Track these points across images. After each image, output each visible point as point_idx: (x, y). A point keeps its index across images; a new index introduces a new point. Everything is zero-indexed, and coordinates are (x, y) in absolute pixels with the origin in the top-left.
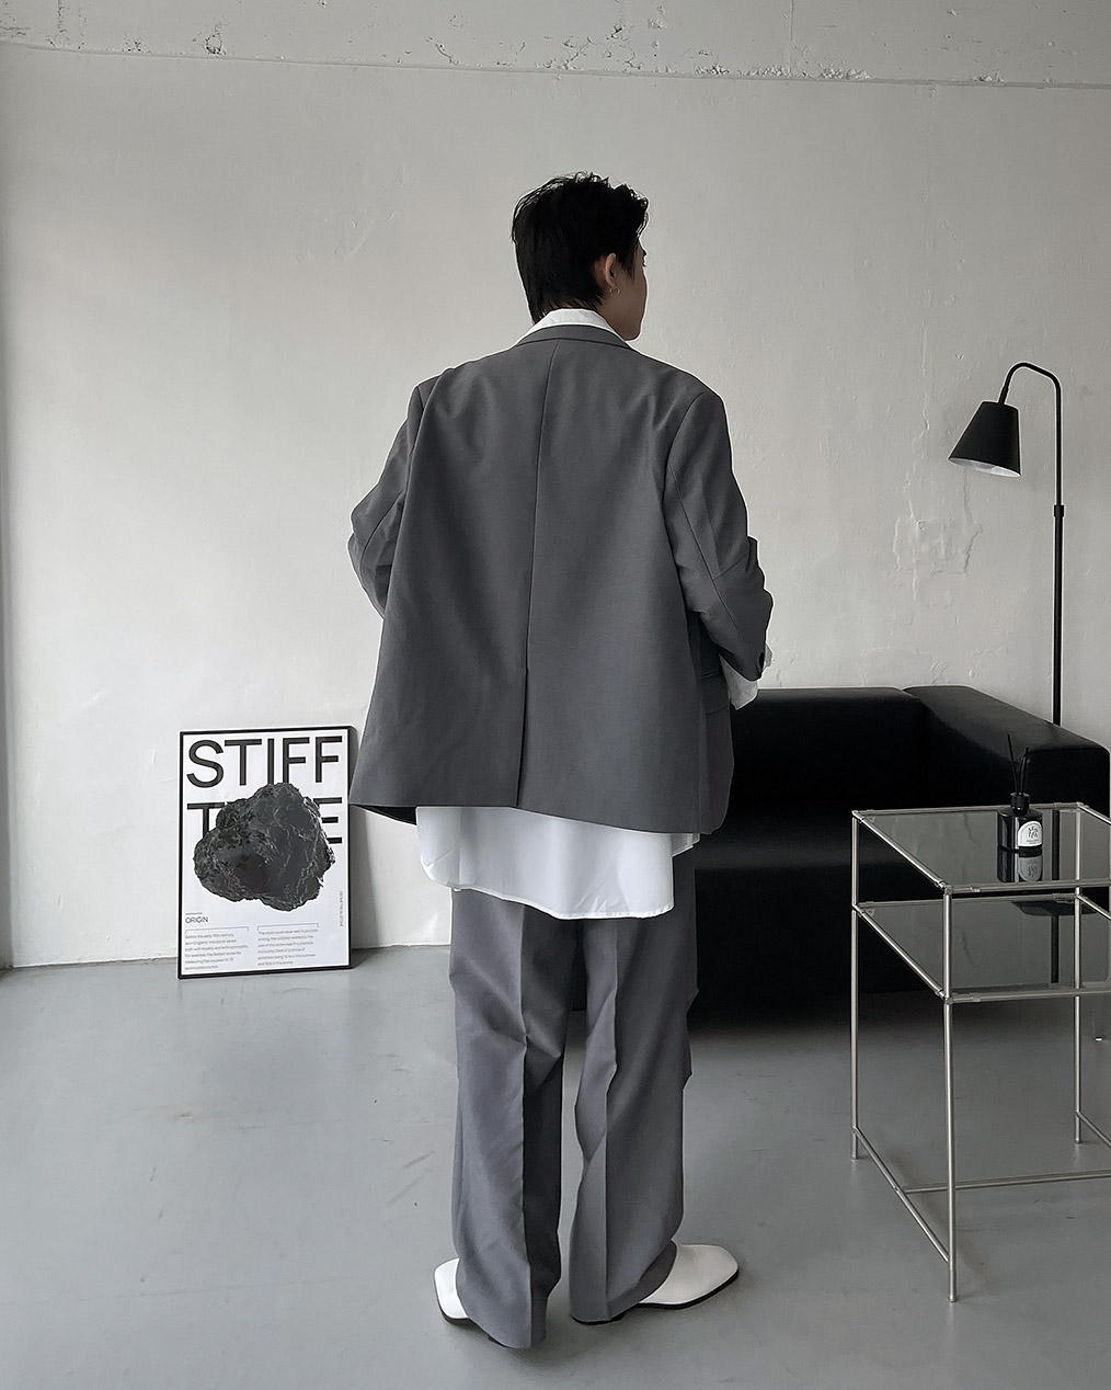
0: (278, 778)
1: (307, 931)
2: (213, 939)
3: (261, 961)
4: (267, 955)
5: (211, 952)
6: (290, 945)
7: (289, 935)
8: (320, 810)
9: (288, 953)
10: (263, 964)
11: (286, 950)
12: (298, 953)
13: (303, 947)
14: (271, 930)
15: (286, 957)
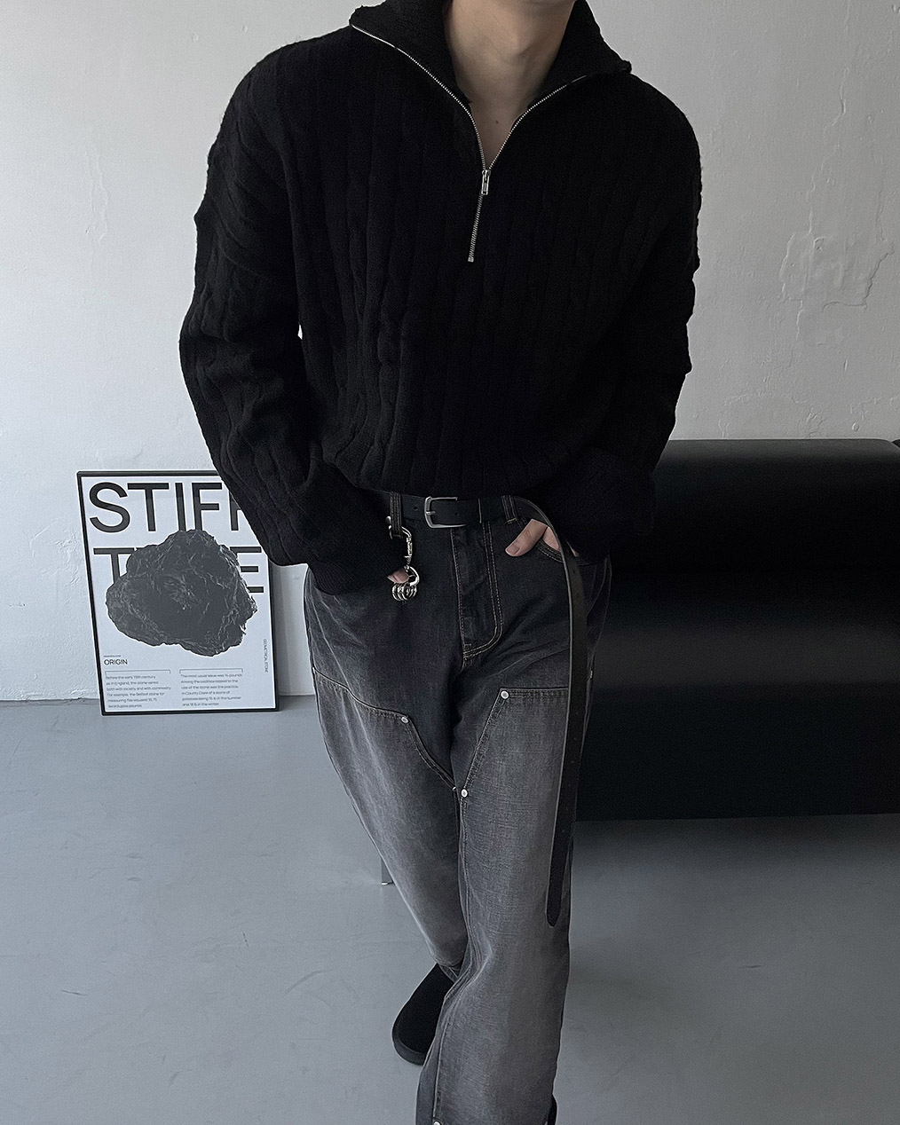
0: (190, 525)
1: (230, 676)
2: (134, 680)
3: (186, 702)
4: (190, 696)
5: (132, 692)
6: (215, 687)
7: (211, 679)
8: (238, 559)
9: (213, 696)
10: (188, 705)
11: (210, 693)
12: (222, 695)
13: (228, 690)
14: (193, 673)
15: (211, 698)
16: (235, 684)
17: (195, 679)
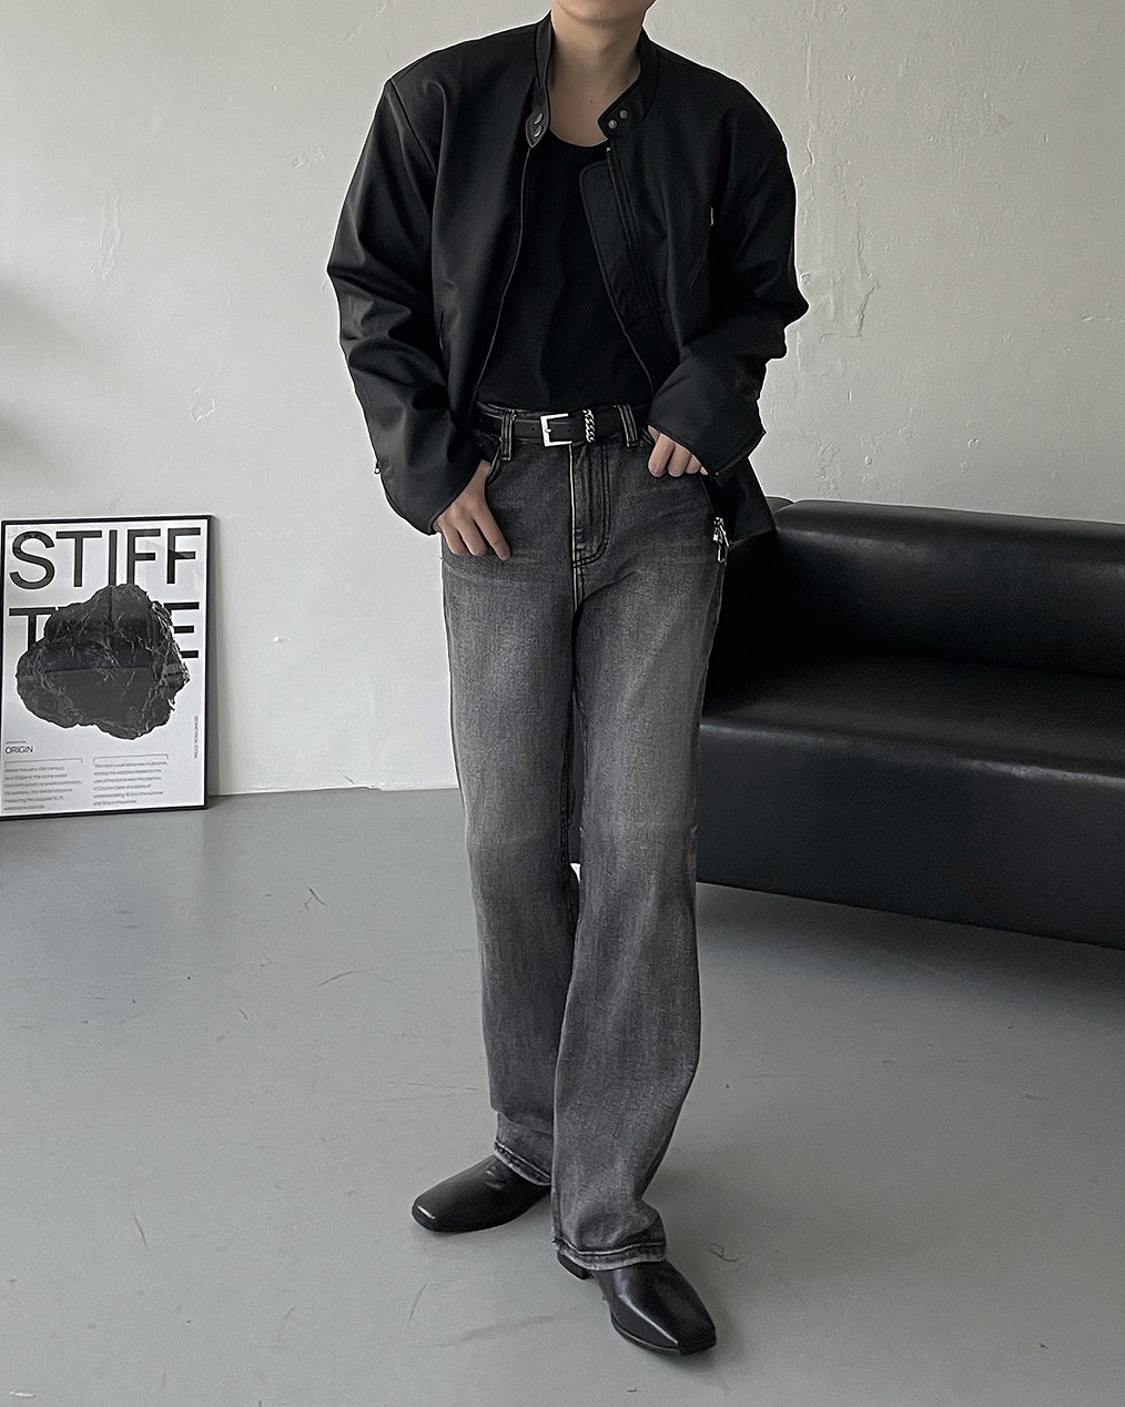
0: (121, 579)
1: (153, 764)
2: (39, 773)
3: (98, 800)
4: (104, 792)
5: (33, 788)
6: (134, 780)
7: (132, 768)
8: (173, 618)
9: (130, 790)
10: (99, 804)
11: (128, 787)
12: (142, 790)
13: (148, 783)
14: (110, 761)
15: (128, 795)
16: (158, 775)
17: (111, 769)
